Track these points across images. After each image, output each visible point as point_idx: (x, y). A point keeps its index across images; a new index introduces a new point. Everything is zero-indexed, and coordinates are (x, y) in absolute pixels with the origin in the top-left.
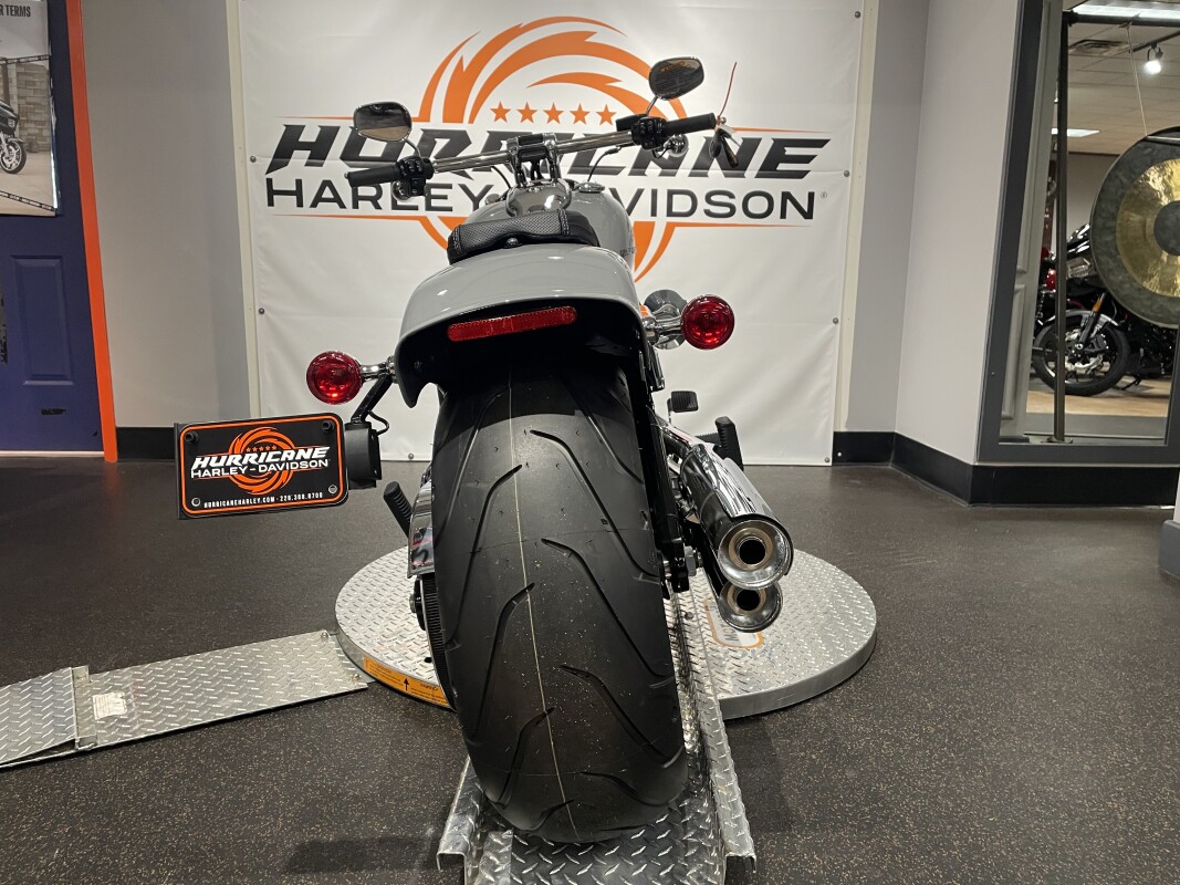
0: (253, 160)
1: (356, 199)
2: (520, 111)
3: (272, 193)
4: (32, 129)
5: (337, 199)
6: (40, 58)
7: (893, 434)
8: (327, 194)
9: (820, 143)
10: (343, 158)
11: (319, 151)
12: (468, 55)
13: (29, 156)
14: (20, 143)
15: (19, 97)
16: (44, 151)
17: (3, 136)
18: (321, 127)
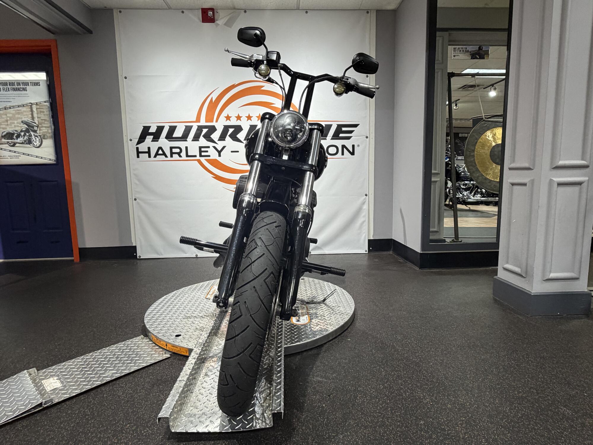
0: (131, 140)
1: (172, 154)
2: (236, 117)
3: (138, 153)
4: (44, 130)
5: (164, 154)
6: (45, 102)
7: (391, 240)
8: (160, 152)
9: (356, 126)
10: (166, 138)
11: (156, 136)
12: (214, 96)
13: (44, 140)
14: (40, 136)
15: (38, 118)
16: (50, 138)
17: (32, 133)
18: (157, 126)
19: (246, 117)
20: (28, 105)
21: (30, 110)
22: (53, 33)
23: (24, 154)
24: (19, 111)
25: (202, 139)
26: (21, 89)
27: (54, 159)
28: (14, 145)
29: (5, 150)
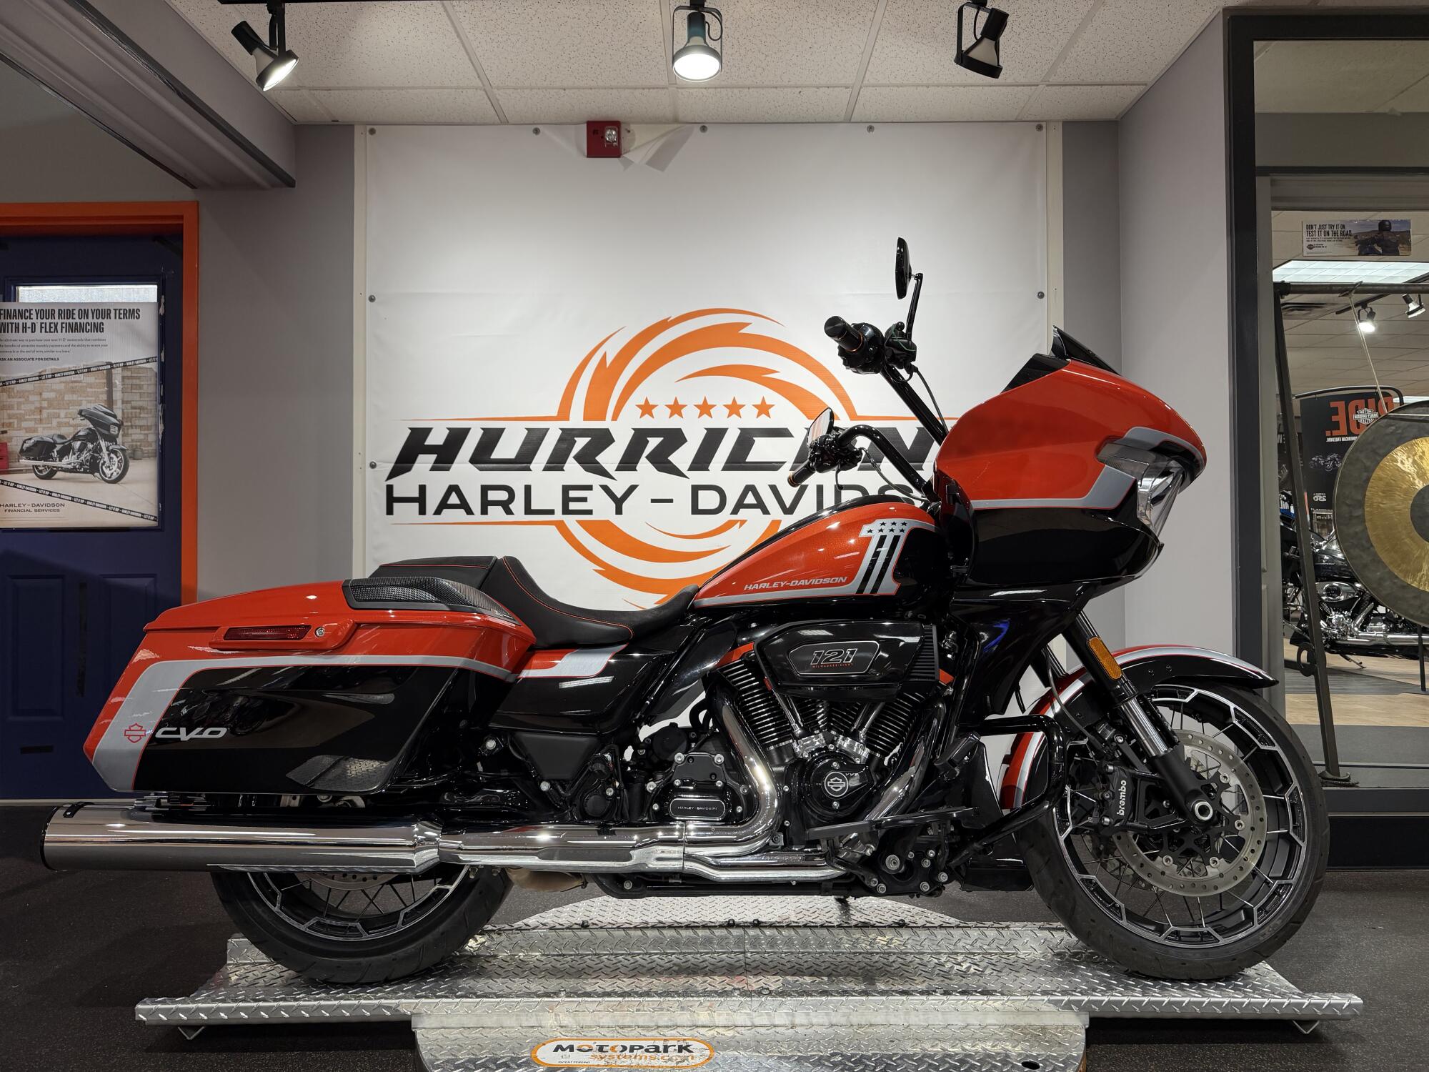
0: (373, 466)
1: (485, 504)
2: (669, 406)
3: (391, 500)
4: (137, 435)
5: (464, 505)
6: (148, 360)
8: (454, 499)
10: (473, 460)
11: (446, 454)
12: (612, 350)
13: (132, 463)
14: (122, 450)
15: (123, 402)
16: (149, 457)
17: (103, 444)
18: (448, 429)
19: (698, 406)
20: (102, 368)
21: (105, 381)
22: (193, 187)
23: (73, 499)
24: (76, 384)
25: (571, 464)
26: (89, 327)
27: (156, 515)
28: (50, 476)
29: (25, 488)
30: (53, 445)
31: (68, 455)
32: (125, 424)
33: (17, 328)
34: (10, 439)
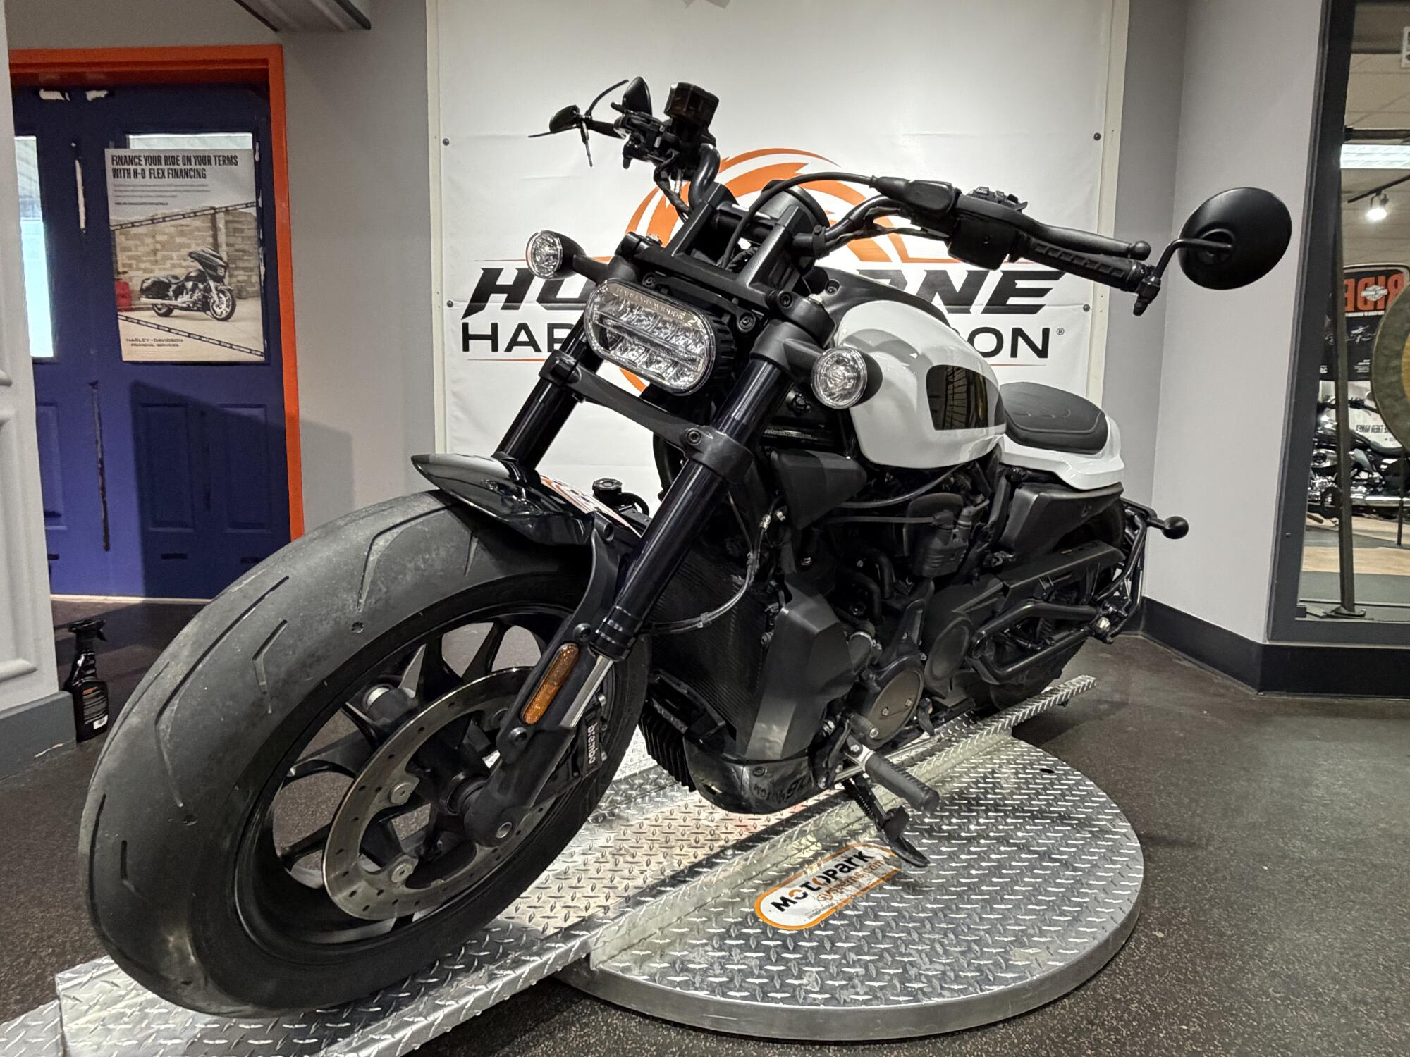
0: (450, 305)
1: (551, 342)
3: (467, 337)
4: (241, 276)
5: (532, 343)
6: (247, 206)
7: (1142, 600)
8: (523, 337)
9: (1056, 276)
10: (541, 300)
11: (515, 295)
13: (239, 303)
14: (229, 290)
15: (228, 245)
16: (253, 297)
17: (212, 284)
18: (517, 270)
20: (207, 212)
21: (210, 225)
22: (275, 30)
23: (189, 335)
24: (184, 228)
26: (192, 173)
27: (263, 351)
28: (168, 313)
29: (147, 324)
30: (168, 285)
31: (182, 293)
32: (231, 266)
33: (129, 174)
34: (130, 278)
